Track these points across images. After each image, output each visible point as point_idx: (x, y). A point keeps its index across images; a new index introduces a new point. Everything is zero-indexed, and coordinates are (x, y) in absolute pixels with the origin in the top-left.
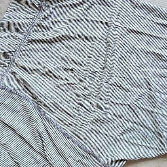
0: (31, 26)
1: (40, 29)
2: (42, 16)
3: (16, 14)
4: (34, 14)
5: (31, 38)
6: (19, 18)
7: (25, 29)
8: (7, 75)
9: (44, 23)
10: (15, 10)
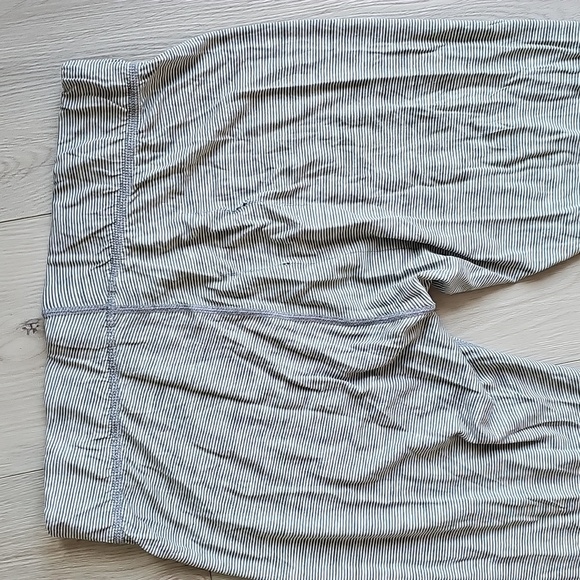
0: (127, 157)
1: (148, 155)
2: (142, 126)
3: (82, 143)
4: (123, 129)
5: (137, 180)
6: (95, 147)
7: (117, 167)
8: (118, 280)
9: (152, 139)
10: (77, 134)
